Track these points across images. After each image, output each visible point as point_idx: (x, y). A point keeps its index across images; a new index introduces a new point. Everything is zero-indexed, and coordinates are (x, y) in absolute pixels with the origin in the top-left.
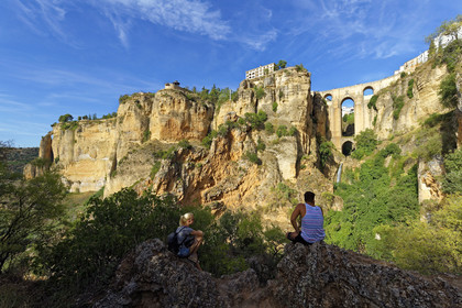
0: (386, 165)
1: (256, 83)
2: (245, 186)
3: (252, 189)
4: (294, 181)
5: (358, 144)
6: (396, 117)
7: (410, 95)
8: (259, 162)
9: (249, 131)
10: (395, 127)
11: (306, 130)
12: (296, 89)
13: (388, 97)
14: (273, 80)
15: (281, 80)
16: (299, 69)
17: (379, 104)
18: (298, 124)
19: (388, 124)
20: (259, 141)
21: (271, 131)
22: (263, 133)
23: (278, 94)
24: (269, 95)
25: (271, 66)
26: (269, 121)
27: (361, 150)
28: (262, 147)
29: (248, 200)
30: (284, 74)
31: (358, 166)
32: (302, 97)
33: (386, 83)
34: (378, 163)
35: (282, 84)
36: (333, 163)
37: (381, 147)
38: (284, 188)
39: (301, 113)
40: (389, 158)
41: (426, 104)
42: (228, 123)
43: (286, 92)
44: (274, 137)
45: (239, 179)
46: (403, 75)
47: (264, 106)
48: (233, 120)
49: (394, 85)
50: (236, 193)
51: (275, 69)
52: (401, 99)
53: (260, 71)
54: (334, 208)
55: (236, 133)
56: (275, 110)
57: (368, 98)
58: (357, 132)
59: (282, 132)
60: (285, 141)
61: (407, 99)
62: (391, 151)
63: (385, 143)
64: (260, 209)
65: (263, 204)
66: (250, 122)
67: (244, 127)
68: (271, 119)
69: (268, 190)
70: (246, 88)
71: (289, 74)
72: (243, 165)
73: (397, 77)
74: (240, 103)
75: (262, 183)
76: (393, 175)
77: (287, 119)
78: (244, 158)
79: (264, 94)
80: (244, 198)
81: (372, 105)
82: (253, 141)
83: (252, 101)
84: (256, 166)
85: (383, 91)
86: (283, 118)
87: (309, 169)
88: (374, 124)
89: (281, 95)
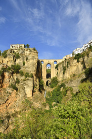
0: (61, 91)
1: (15, 51)
2: (9, 101)
3: (13, 103)
4: (31, 98)
5: (52, 82)
6: (64, 73)
7: (68, 66)
8: (17, 89)
9: (13, 73)
10: (63, 77)
11: (35, 75)
12: (33, 58)
13: (61, 66)
14: (24, 52)
15: (27, 53)
16: (34, 50)
17: (59, 68)
18: (33, 72)
19: (61, 76)
20: (17, 79)
21: (22, 74)
22: (19, 75)
23: (25, 58)
24: (21, 58)
25: (23, 45)
26: (21, 70)
27: (53, 84)
28: (18, 82)
29: (11, 108)
30: (29, 50)
31: (52, 90)
32: (35, 61)
33: (61, 61)
34: (58, 90)
35: (27, 54)
36: (43, 89)
37: (60, 84)
38: (27, 101)
39: (35, 68)
40: (62, 88)
41: (72, 71)
42: (3, 69)
43: (29, 58)
44: (23, 77)
45: (7, 98)
46: (66, 59)
47: (19, 63)
48: (5, 67)
49: (63, 62)
50: (5, 105)
51: (25, 47)
52: (65, 67)
53: (17, 46)
54: (46, 109)
55: (6, 74)
56: (24, 65)
57: (55, 65)
58: (52, 77)
59: (27, 75)
60: (28, 79)
61: (67, 68)
62: (63, 85)
63: (60, 82)
64: (16, 112)
65: (18, 110)
66: (13, 69)
67: (11, 71)
68: (22, 69)
69: (20, 103)
70: (11, 52)
71: (31, 51)
72: (9, 90)
73: (64, 60)
74: (7, 59)
75: (18, 99)
76: (63, 94)
77: (29, 70)
78: (10, 87)
79: (20, 57)
80: (8, 107)
81: (56, 67)
82: (14, 79)
83: (14, 59)
84: (15, 91)
85: (60, 64)
86: (27, 69)
87: (37, 92)
88: (57, 75)
89: (27, 59)
